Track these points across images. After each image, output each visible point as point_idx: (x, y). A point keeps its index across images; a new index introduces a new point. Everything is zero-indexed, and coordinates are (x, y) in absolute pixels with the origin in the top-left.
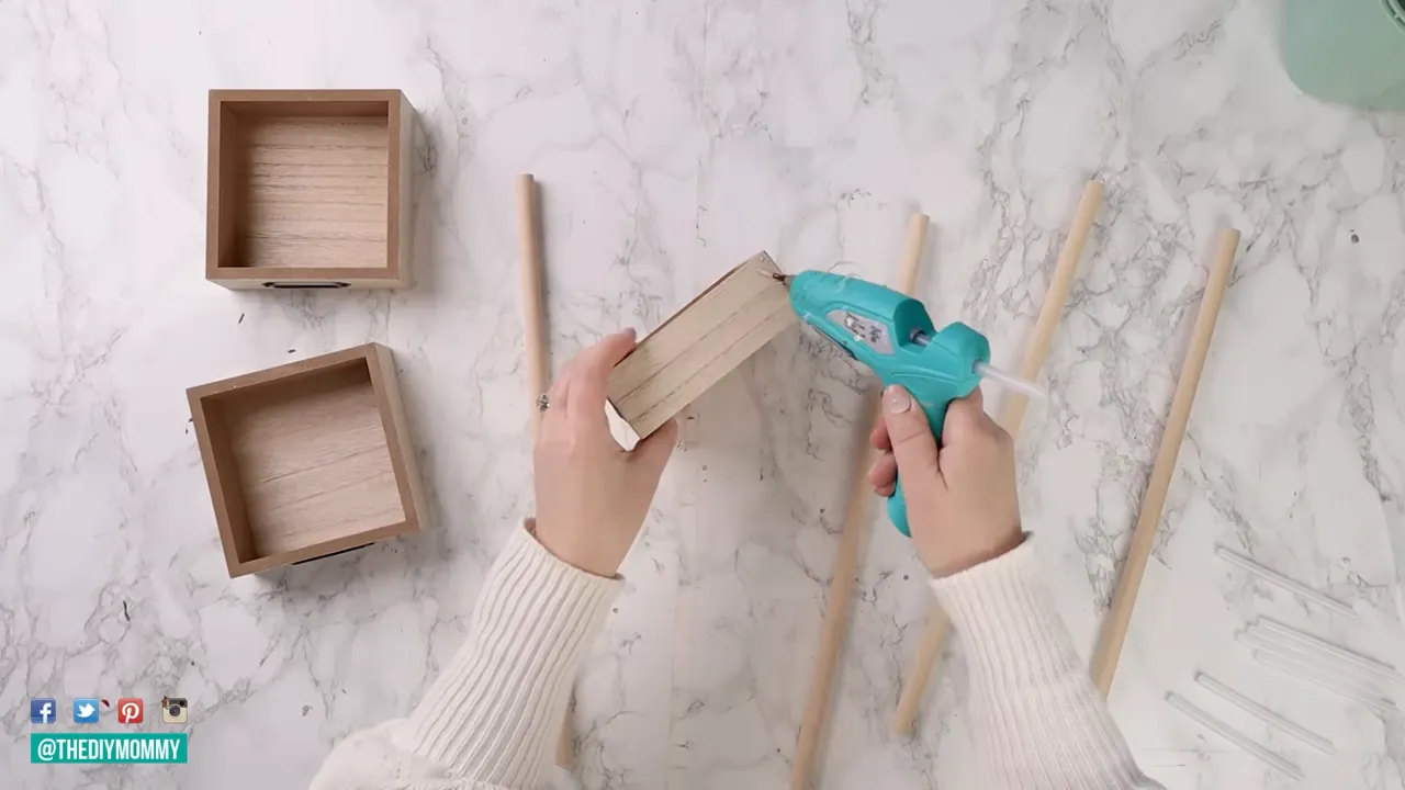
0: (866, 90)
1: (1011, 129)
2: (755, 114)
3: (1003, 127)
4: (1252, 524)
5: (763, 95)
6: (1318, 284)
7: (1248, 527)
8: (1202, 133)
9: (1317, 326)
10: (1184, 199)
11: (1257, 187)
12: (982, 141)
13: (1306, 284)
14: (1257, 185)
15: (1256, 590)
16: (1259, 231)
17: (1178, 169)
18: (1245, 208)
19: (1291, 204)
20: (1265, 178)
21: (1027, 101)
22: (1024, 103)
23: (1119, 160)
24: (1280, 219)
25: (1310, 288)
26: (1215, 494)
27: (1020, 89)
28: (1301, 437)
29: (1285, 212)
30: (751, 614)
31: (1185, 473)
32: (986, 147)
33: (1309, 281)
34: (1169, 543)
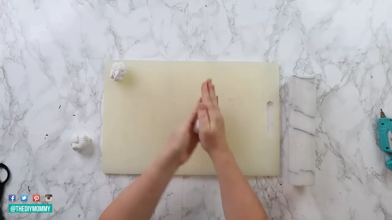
0: (233, 39)
1: (273, 49)
2: (202, 46)
3: (271, 48)
4: (344, 158)
5: (204, 41)
6: (361, 90)
7: (343, 159)
8: (327, 48)
9: (362, 102)
10: (323, 67)
11: (343, 63)
12: (265, 52)
13: (358, 90)
14: (344, 62)
15: (346, 177)
16: (344, 76)
17: (321, 59)
18: (340, 69)
19: (353, 68)
20: (346, 61)
21: (278, 41)
22: (277, 41)
23: (304, 56)
24: (350, 72)
25: (359, 91)
26: (334, 150)
27: (276, 37)
28: (358, 133)
29: (352, 70)
30: (203, 186)
31: (325, 144)
32: (267, 54)
33: (359, 89)
34: (321, 164)
